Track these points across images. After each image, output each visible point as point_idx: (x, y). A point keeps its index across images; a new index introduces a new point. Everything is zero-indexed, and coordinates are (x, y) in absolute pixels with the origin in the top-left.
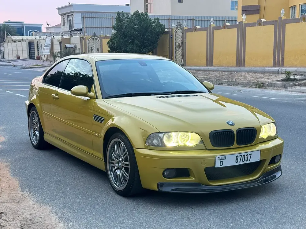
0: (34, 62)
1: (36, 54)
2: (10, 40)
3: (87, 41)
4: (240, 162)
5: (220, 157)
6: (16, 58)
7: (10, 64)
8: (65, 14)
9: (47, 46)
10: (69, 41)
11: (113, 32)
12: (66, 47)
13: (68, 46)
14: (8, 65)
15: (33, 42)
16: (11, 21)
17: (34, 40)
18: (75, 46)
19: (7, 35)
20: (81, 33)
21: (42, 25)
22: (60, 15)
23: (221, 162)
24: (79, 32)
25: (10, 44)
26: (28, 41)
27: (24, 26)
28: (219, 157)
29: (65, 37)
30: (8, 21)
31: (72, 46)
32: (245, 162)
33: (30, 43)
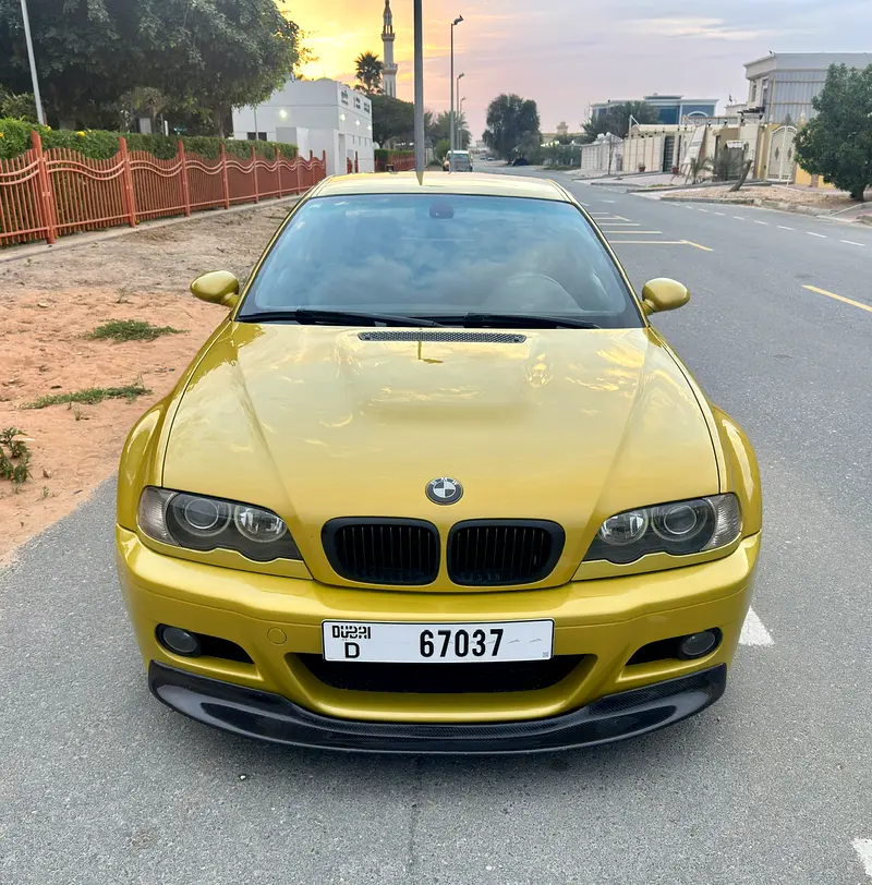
0: (666, 179)
1: (674, 164)
2: (636, 133)
3: (771, 134)
4: (443, 654)
5: (344, 625)
6: (638, 170)
7: (620, 182)
8: (759, 77)
9: (695, 144)
10: (735, 134)
11: (816, 114)
12: (726, 146)
13: (730, 146)
14: (615, 185)
15: (673, 138)
16: (660, 94)
17: (674, 133)
18: (746, 146)
19: (634, 123)
20: (761, 117)
21: (716, 101)
22: (749, 79)
23: (347, 645)
24: (757, 115)
25: (634, 141)
26: (665, 135)
27: (682, 104)
28: (340, 625)
29: (730, 126)
30: (652, 95)
31: (740, 145)
32: (470, 658)
33: (667, 138)
